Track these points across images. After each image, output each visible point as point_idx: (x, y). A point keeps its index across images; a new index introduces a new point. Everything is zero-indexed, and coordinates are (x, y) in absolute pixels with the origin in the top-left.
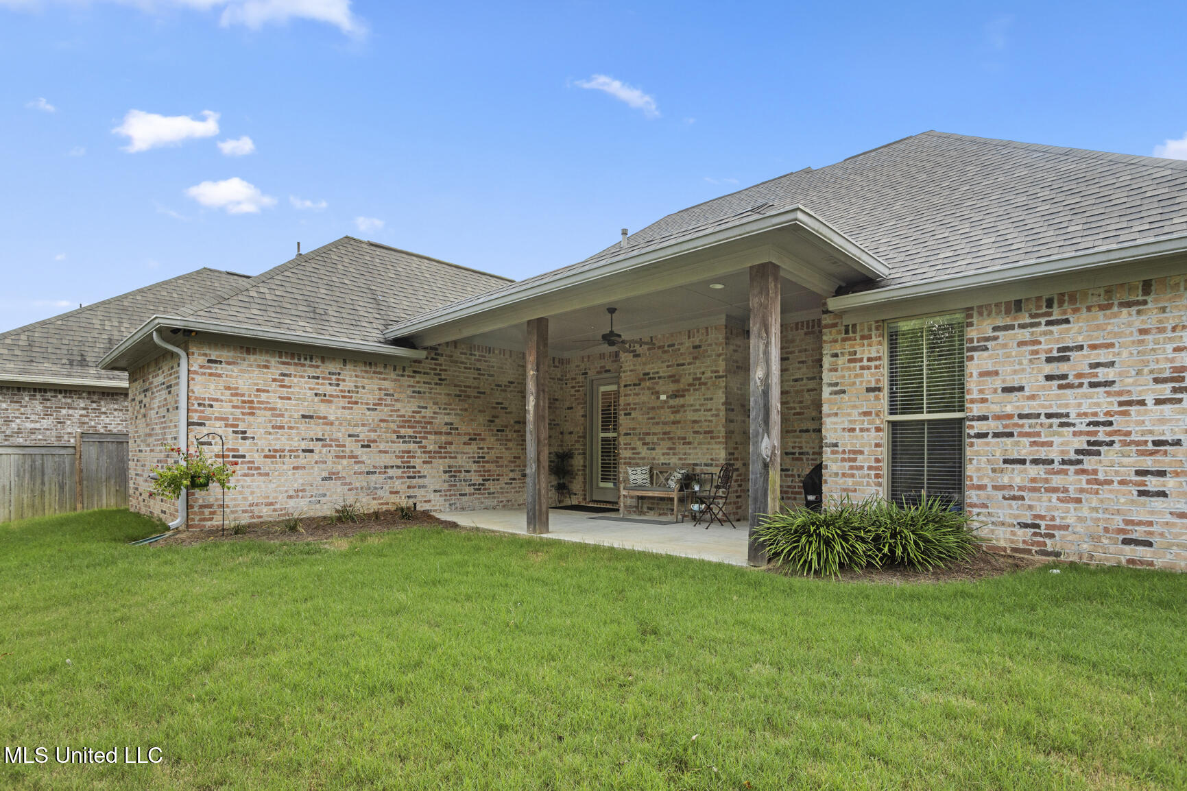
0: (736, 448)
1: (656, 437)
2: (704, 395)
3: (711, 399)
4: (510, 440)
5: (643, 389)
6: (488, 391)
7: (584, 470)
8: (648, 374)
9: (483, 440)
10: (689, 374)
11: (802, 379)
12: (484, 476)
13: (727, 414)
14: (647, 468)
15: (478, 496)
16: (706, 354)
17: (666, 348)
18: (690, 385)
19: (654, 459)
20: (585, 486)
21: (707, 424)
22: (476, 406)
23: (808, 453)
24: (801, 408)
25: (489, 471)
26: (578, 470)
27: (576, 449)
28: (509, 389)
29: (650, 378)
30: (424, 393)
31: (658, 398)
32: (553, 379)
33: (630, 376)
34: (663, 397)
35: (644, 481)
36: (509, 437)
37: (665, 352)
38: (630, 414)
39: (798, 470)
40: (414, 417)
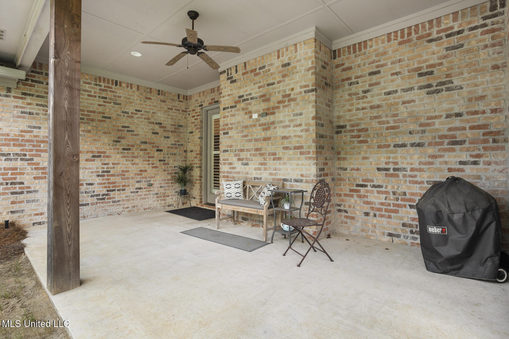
0: (326, 164)
1: (249, 153)
2: (293, 111)
3: (301, 114)
4: (137, 157)
5: (238, 110)
6: (114, 116)
7: (200, 180)
8: (242, 96)
9: (108, 157)
10: (279, 92)
11: (396, 91)
12: (109, 187)
13: (317, 129)
14: (241, 182)
15: (102, 205)
16: (295, 71)
17: (258, 71)
18: (279, 102)
19: (247, 173)
20: (201, 192)
21: (297, 139)
22: (100, 128)
23: (405, 169)
24: (395, 122)
25: (115, 183)
26: (196, 180)
27: (195, 164)
28: (136, 116)
29: (244, 100)
30: (37, 114)
31: (251, 117)
32: (178, 110)
33: (228, 100)
34: (255, 116)
35: (238, 195)
36: (136, 154)
37: (256, 75)
38: (227, 133)
39: (393, 187)
40: (22, 136)
